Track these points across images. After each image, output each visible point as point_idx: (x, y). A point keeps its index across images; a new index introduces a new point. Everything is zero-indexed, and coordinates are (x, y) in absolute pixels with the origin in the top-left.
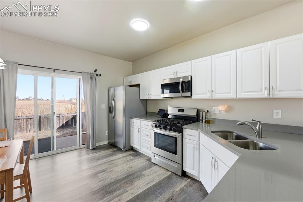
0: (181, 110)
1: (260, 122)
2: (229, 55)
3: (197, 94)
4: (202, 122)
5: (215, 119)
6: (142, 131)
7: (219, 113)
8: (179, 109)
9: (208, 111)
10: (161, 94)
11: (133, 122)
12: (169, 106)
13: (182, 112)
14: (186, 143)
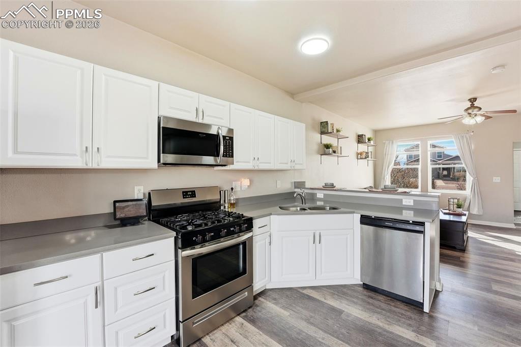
0: (189, 193)
4: (225, 208)
6: (116, 289)
7: (240, 189)
8: (183, 192)
9: (232, 189)
10: (162, 155)
11: (36, 285)
12: (136, 188)
13: (193, 197)
14: (256, 242)
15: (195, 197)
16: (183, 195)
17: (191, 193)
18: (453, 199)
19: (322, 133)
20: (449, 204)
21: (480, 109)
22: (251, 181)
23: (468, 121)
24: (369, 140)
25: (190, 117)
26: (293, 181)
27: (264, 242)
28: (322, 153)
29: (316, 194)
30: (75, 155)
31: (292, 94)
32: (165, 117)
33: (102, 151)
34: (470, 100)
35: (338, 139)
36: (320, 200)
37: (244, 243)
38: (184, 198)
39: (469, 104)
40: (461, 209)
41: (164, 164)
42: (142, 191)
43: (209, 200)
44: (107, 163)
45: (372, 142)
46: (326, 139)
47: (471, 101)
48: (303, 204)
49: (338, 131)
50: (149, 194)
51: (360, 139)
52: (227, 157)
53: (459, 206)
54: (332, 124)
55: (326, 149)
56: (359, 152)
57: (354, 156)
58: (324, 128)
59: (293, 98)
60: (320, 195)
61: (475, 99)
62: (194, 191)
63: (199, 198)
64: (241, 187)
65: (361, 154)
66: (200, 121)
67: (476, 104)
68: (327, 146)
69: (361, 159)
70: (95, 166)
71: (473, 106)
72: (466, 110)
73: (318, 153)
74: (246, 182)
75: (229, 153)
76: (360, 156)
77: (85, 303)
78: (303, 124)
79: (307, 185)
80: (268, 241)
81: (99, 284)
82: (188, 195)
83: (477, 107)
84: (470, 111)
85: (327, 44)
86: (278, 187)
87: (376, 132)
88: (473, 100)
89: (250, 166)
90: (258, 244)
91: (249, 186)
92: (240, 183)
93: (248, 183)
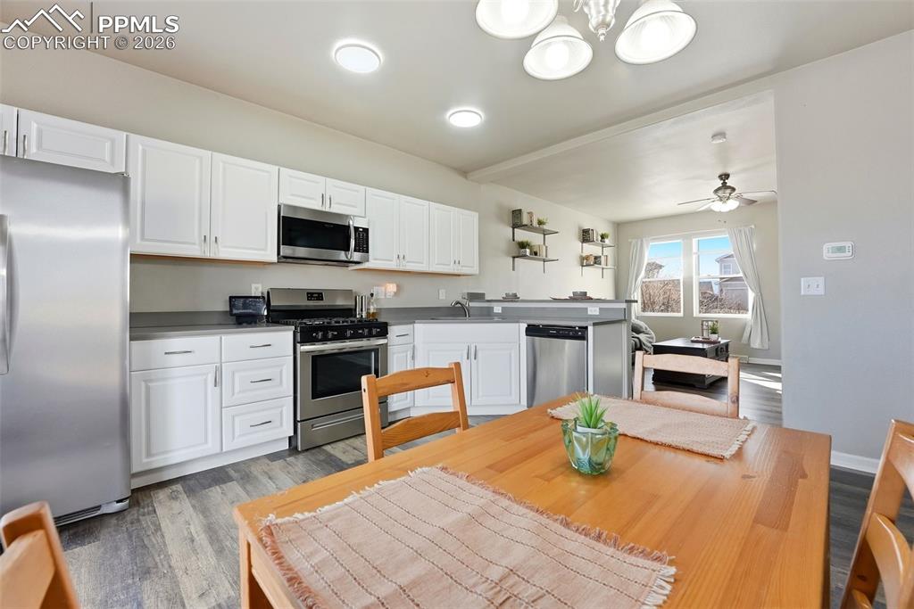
0: (314, 295)
3: (375, 259)
5: (380, 309)
7: (383, 297)
8: (308, 293)
9: (372, 295)
10: (282, 246)
11: (166, 353)
12: (253, 286)
13: (320, 300)
14: (394, 353)
15: (322, 299)
16: (308, 297)
17: (317, 295)
18: (707, 321)
19: (515, 226)
20: (703, 330)
21: (734, 189)
22: (398, 287)
23: (718, 207)
24: (603, 237)
25: (316, 205)
26: (466, 291)
27: (405, 354)
28: (514, 255)
29: (494, 307)
30: (194, 244)
31: (464, 172)
32: (285, 205)
33: (219, 240)
34: (720, 177)
35: (545, 235)
37: (376, 351)
38: (309, 300)
39: (719, 183)
40: (716, 335)
41: (285, 257)
42: (260, 290)
43: (340, 306)
44: (224, 253)
45: (607, 241)
46: (522, 235)
47: (721, 179)
48: (466, 316)
49: (540, 223)
50: (268, 293)
51: (586, 236)
52: (360, 251)
53: (714, 331)
54: (530, 214)
55: (522, 250)
56: (584, 255)
57: (576, 262)
58: (516, 219)
59: (466, 177)
61: (727, 176)
62: (321, 293)
63: (328, 302)
64: (385, 294)
65: (587, 258)
66: (327, 210)
67: (729, 182)
68: (523, 245)
69: (587, 265)
70: (212, 256)
71: (724, 186)
72: (716, 191)
73: (508, 254)
74: (392, 288)
75: (363, 246)
76: (585, 261)
77: (206, 380)
78: (474, 213)
80: (409, 354)
81: (218, 365)
82: (314, 297)
83: (729, 187)
84: (720, 193)
85: (478, 117)
86: (441, 298)
87: (619, 226)
88: (725, 177)
89: (393, 265)
90: (395, 356)
91: (395, 293)
92: (383, 288)
93: (395, 290)
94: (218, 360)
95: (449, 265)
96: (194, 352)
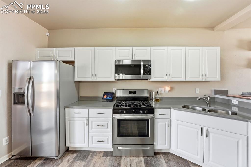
0: (132, 92)
1: (209, 97)
2: (180, 49)
3: (155, 77)
4: (153, 101)
5: (162, 97)
6: (92, 122)
8: (130, 91)
9: (157, 92)
13: (134, 94)
14: (158, 122)
15: (135, 94)
16: (130, 93)
17: (133, 92)
22: (171, 88)
25: (129, 58)
26: (213, 89)
29: (231, 100)
32: (118, 60)
36: (235, 105)
37: (148, 121)
38: (130, 94)
42: (116, 90)
43: (145, 96)
44: (98, 79)
48: (207, 106)
52: (146, 75)
60: (235, 102)
62: (135, 91)
63: (137, 95)
64: (165, 91)
70: (95, 80)
74: (167, 88)
75: (148, 72)
77: (84, 123)
79: (230, 93)
80: (168, 123)
81: (87, 118)
82: (132, 93)
89: (164, 79)
90: (159, 124)
91: (169, 91)
92: (164, 89)
93: (169, 89)
94: (87, 116)
95: (199, 77)
96: (81, 113)
